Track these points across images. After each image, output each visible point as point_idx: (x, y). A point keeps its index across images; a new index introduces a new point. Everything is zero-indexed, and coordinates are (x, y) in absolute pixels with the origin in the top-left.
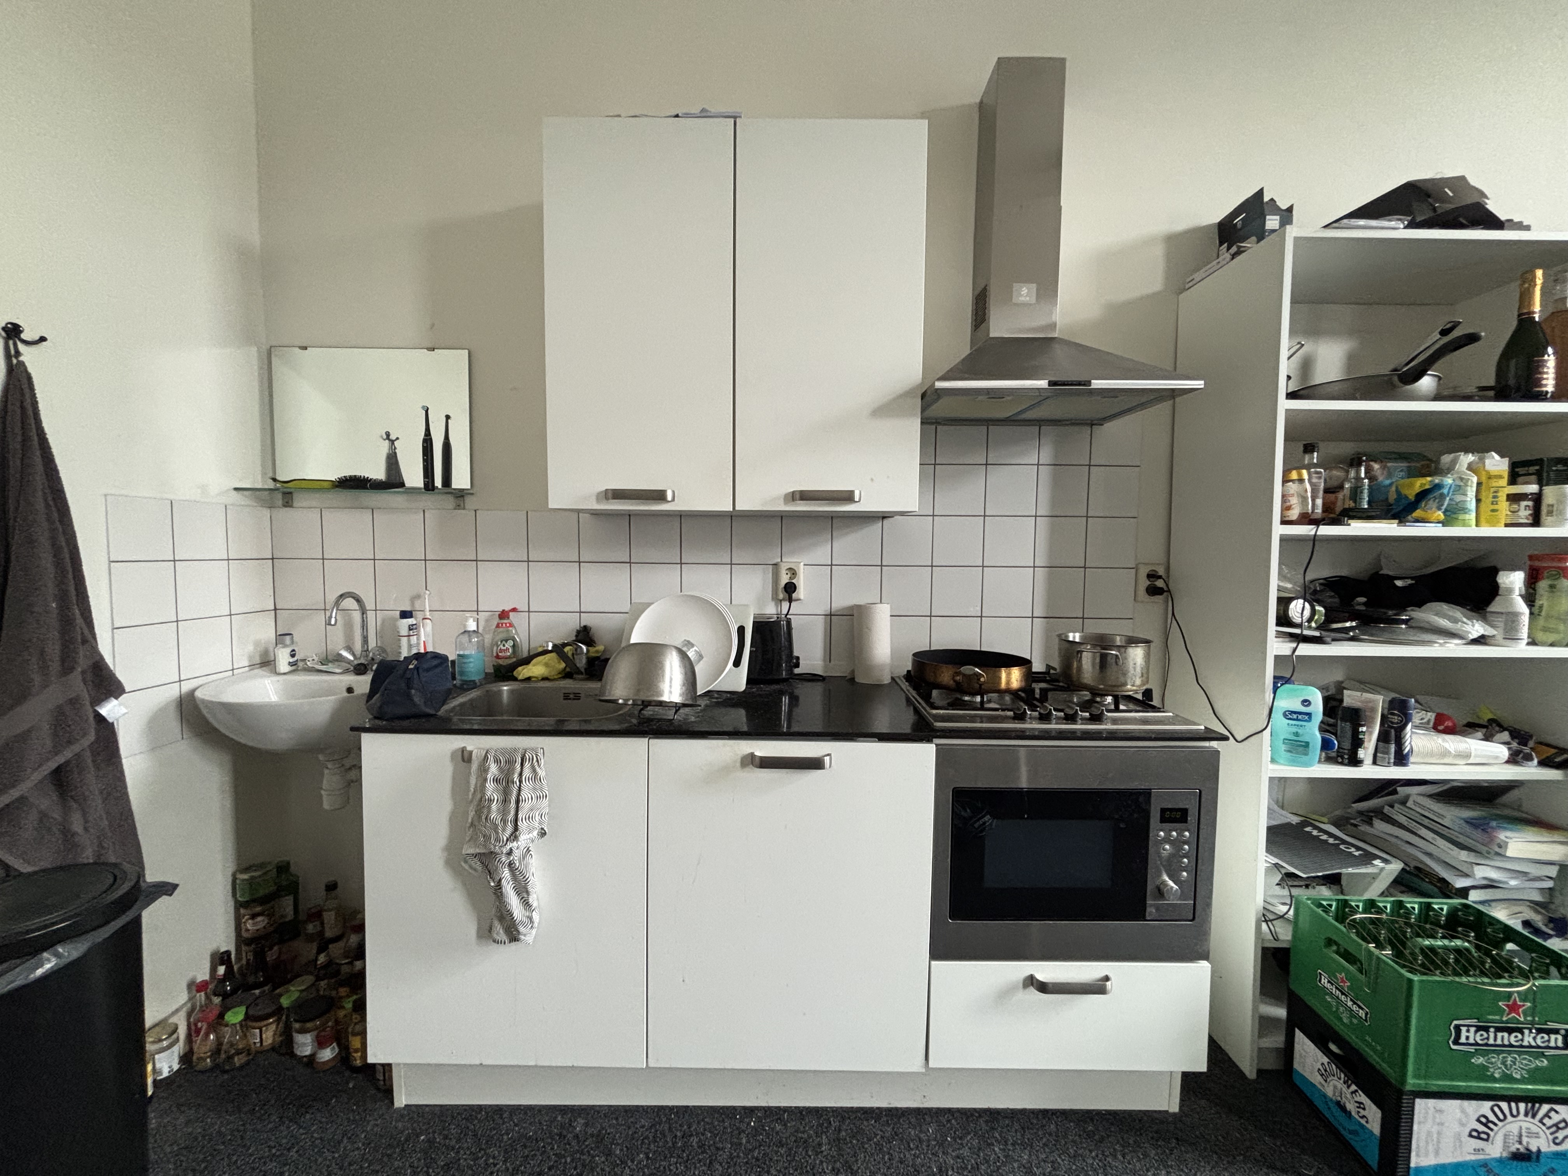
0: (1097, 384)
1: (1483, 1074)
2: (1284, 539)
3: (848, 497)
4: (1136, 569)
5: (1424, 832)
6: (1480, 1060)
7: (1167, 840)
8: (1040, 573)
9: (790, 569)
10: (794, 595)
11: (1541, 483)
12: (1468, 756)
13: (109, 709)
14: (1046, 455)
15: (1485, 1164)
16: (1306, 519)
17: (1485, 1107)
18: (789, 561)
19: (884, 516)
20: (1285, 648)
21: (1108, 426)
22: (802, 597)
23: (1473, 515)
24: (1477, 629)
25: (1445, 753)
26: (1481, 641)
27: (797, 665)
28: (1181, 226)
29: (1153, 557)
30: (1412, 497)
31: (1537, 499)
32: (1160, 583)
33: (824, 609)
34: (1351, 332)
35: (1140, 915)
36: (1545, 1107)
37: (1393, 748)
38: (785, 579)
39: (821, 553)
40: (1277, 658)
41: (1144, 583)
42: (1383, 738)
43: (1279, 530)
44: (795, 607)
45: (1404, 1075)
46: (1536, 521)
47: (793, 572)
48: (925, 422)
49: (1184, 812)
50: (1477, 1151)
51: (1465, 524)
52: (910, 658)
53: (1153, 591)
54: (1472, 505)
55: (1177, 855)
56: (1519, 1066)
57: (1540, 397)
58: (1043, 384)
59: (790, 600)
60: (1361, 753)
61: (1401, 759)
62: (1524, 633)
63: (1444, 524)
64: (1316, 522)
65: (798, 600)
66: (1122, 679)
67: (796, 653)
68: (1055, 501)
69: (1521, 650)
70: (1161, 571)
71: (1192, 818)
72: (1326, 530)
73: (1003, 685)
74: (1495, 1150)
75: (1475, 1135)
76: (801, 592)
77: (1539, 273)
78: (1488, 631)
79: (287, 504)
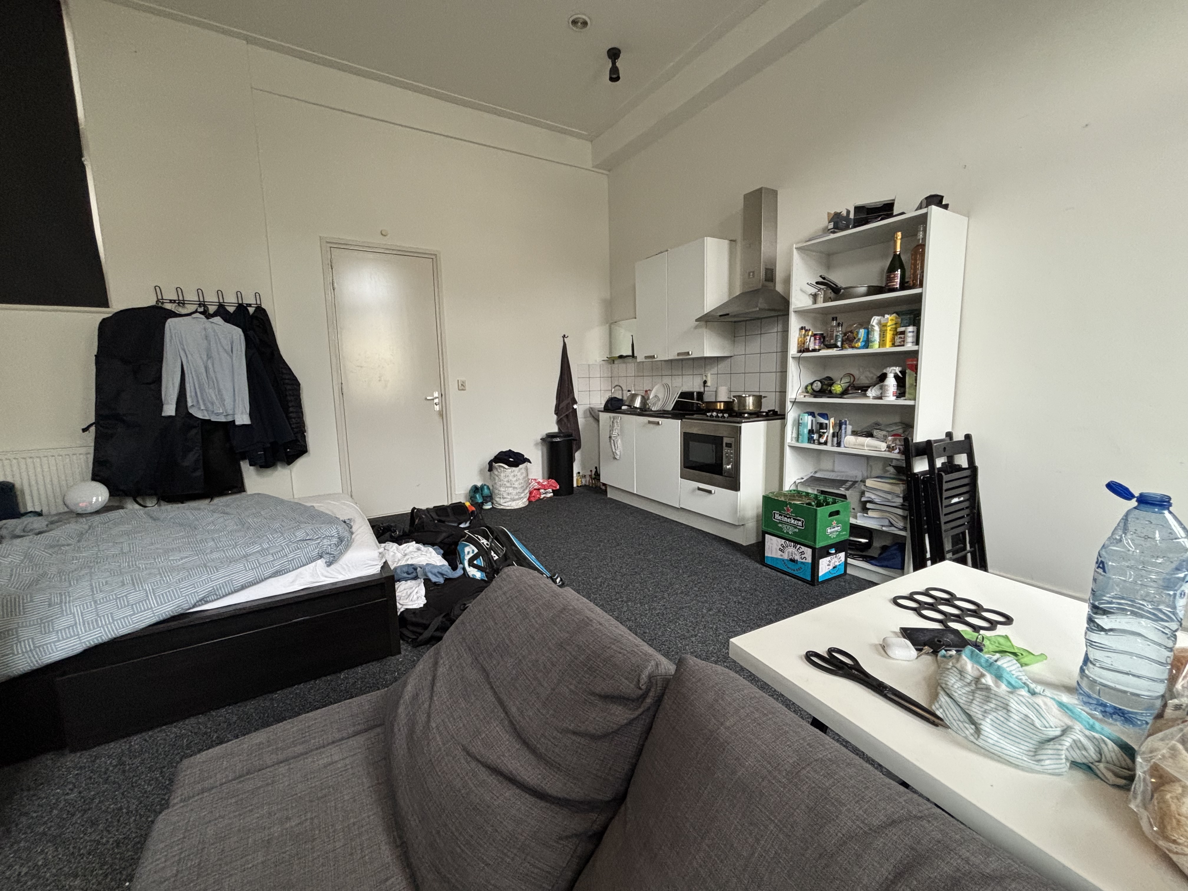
1: (781, 529)
3: (688, 353)
7: (727, 452)
13: (575, 406)
15: (783, 561)
17: (782, 541)
18: (706, 373)
26: (879, 397)
31: (904, 333)
36: (799, 546)
38: (704, 378)
39: (714, 370)
42: (833, 435)
44: (706, 389)
46: (903, 344)
49: (731, 444)
50: (781, 555)
55: (729, 457)
56: (791, 530)
74: (786, 557)
75: (781, 550)
76: (709, 384)
77: (899, 234)
78: (881, 394)
79: (614, 363)
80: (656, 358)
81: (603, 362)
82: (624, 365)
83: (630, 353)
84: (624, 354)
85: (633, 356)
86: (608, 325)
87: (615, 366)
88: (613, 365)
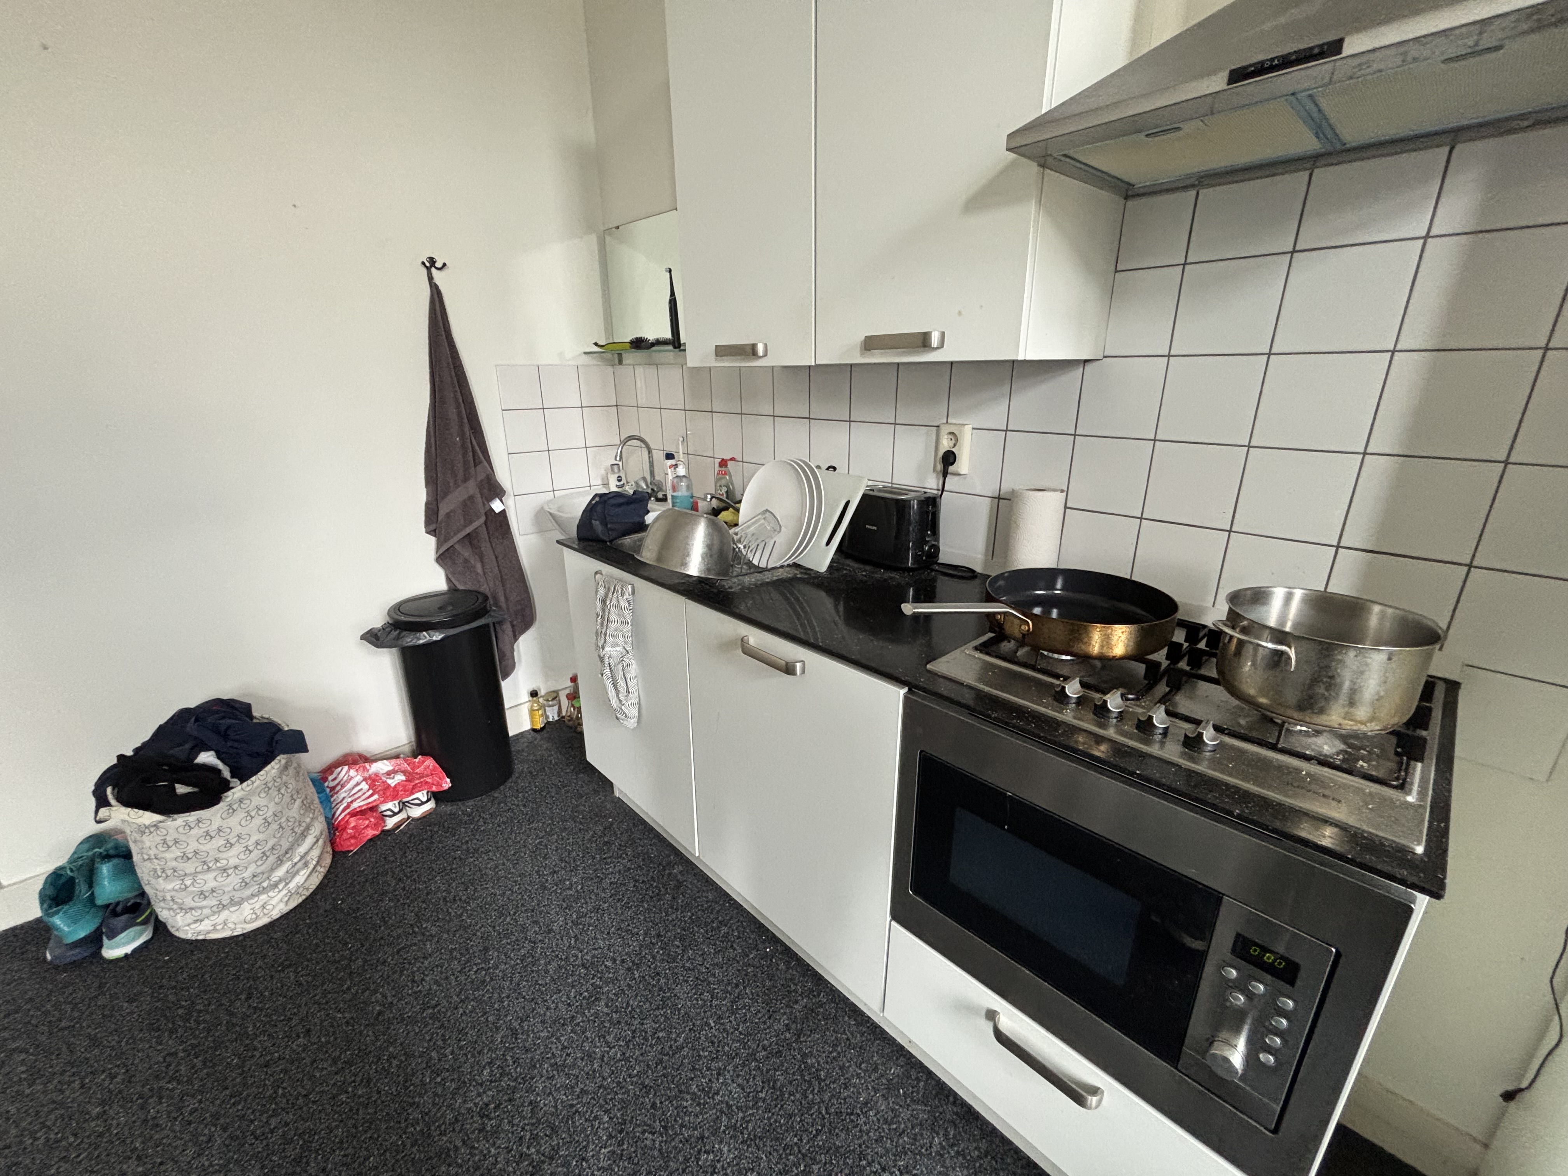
3: (926, 342)
7: (1241, 987)
9: (953, 433)
10: (951, 469)
13: (498, 504)
18: (954, 422)
22: (961, 472)
33: (991, 488)
38: (946, 444)
39: (995, 413)
47: (956, 438)
59: (946, 474)
65: (957, 474)
76: (963, 465)
79: (620, 362)
80: (765, 355)
81: (586, 359)
82: (652, 370)
83: (668, 335)
84: (651, 336)
85: (675, 342)
86: (593, 239)
87: (625, 371)
88: (619, 368)
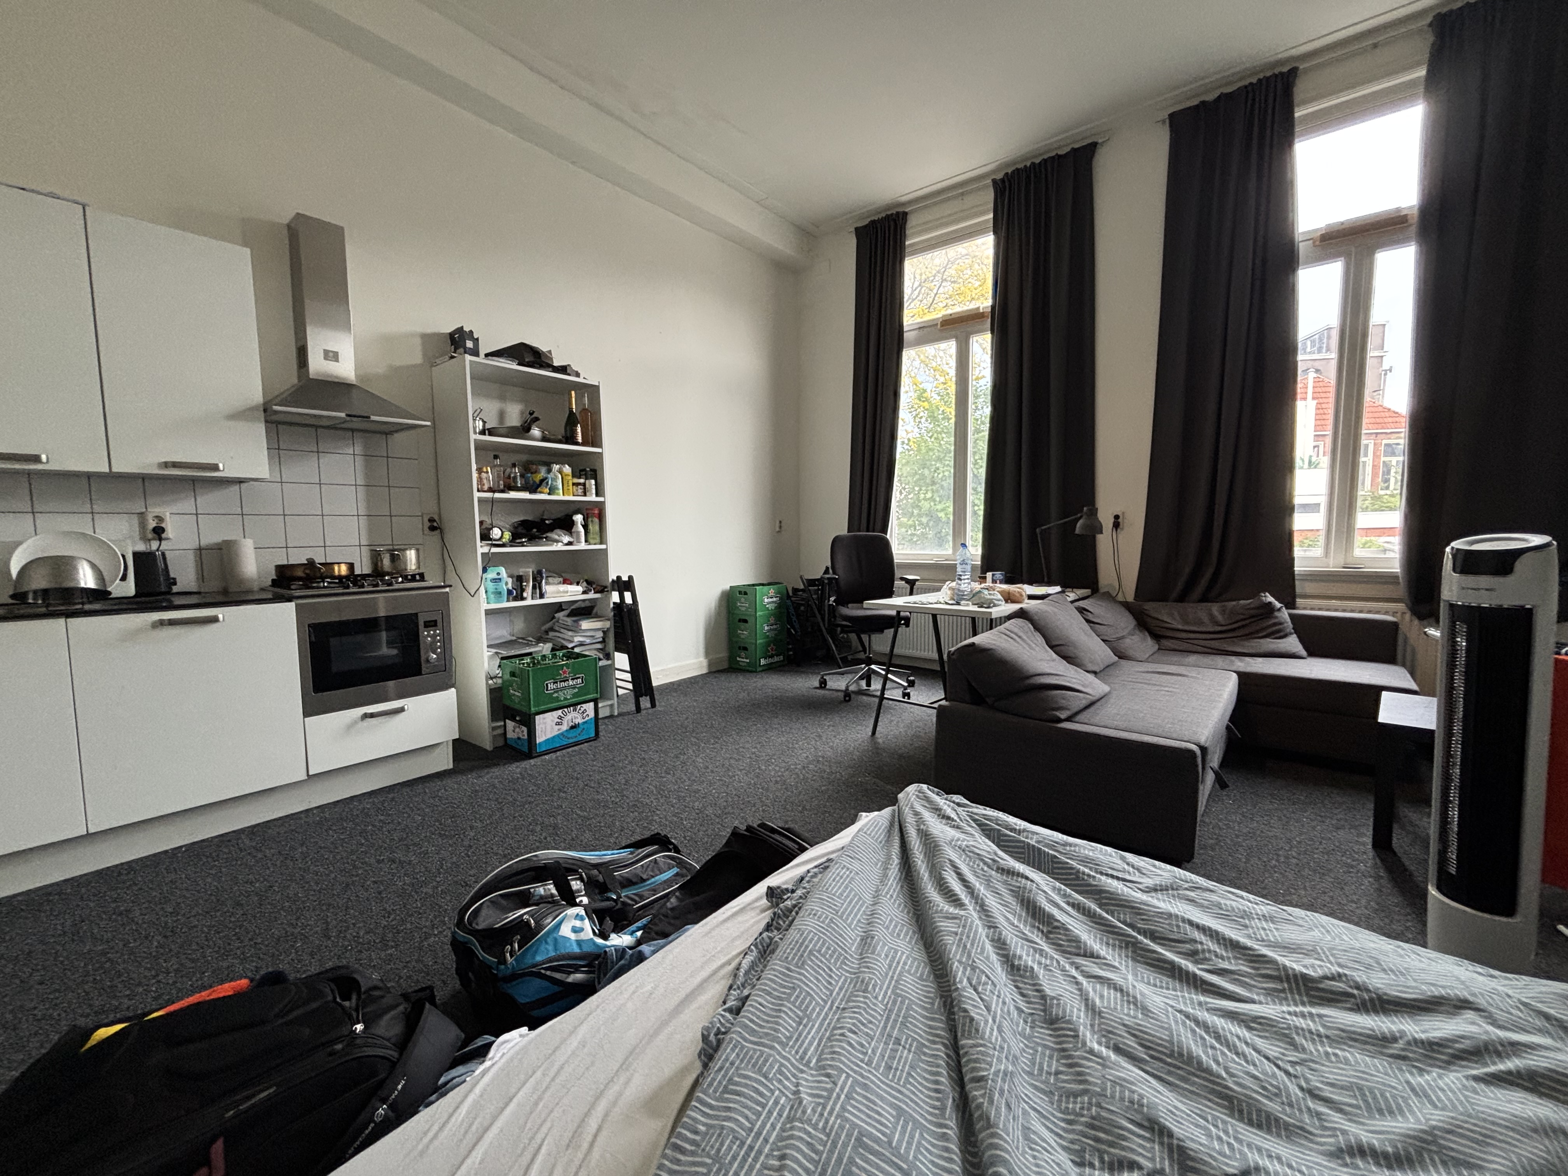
0: (373, 418)
1: (557, 699)
2: (480, 500)
3: (215, 468)
4: (422, 516)
5: (562, 630)
6: (555, 695)
7: (428, 636)
8: (363, 521)
9: (157, 517)
10: (164, 536)
11: (586, 479)
12: (567, 592)
14: (358, 449)
15: (562, 734)
16: (491, 490)
17: (560, 712)
18: (155, 510)
19: (240, 481)
20: (486, 550)
21: (396, 435)
22: (170, 536)
23: (561, 491)
24: (566, 539)
25: (559, 592)
26: (570, 543)
27: (175, 584)
28: (429, 330)
29: (431, 509)
30: (538, 482)
31: (584, 485)
32: (435, 524)
33: (195, 545)
34: (521, 401)
35: (419, 673)
36: (578, 707)
37: (538, 591)
38: (152, 524)
39: (187, 505)
40: (482, 554)
41: (427, 524)
42: (534, 587)
43: (477, 495)
44: (165, 546)
45: (530, 709)
46: (585, 495)
47: (160, 519)
48: (266, 421)
49: (436, 621)
50: (558, 730)
51: (558, 494)
52: (274, 568)
53: (432, 529)
54: (560, 486)
55: (434, 642)
56: (569, 693)
57: (577, 444)
58: (343, 415)
59: (160, 539)
60: (525, 595)
61: (542, 596)
62: (583, 539)
63: (549, 494)
64: (494, 492)
65: (167, 539)
66: (403, 567)
67: (172, 575)
68: (367, 476)
69: (583, 546)
70: (436, 518)
71: (439, 624)
72: (497, 495)
73: (336, 573)
74: (565, 727)
75: (558, 724)
76: (170, 532)
77: (573, 393)
78: (571, 540)
80: (48, 462)
